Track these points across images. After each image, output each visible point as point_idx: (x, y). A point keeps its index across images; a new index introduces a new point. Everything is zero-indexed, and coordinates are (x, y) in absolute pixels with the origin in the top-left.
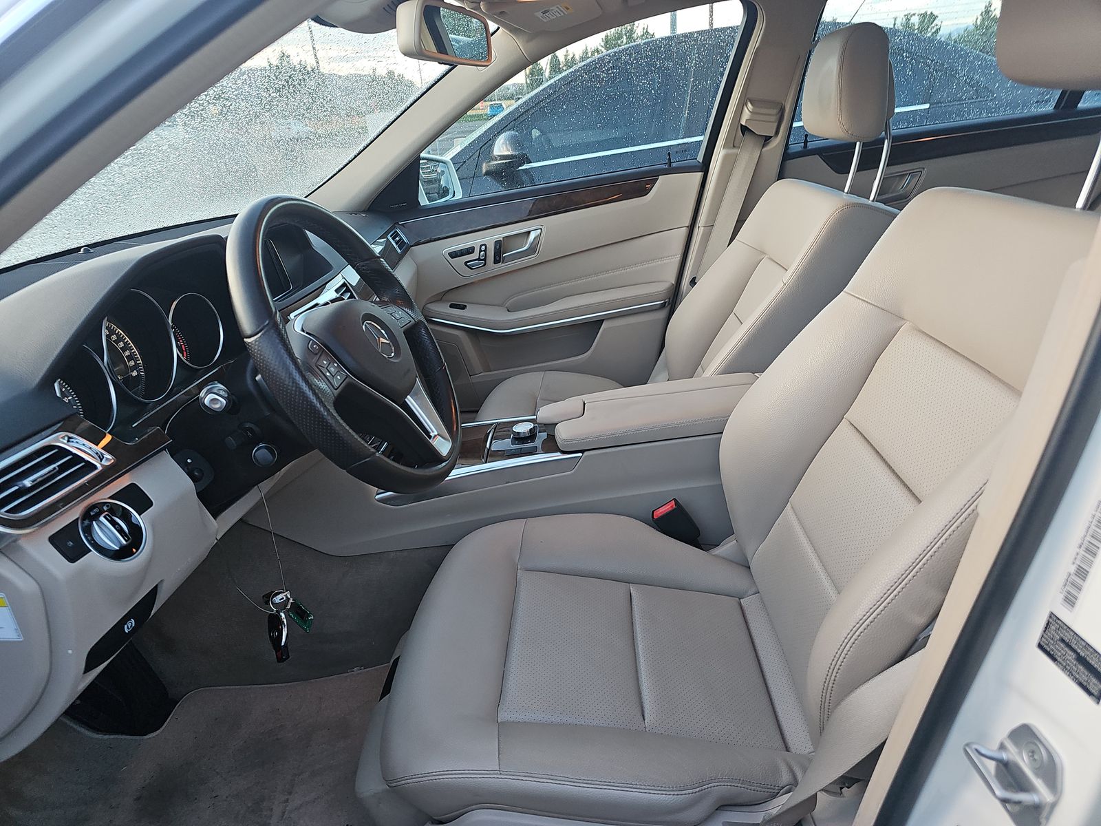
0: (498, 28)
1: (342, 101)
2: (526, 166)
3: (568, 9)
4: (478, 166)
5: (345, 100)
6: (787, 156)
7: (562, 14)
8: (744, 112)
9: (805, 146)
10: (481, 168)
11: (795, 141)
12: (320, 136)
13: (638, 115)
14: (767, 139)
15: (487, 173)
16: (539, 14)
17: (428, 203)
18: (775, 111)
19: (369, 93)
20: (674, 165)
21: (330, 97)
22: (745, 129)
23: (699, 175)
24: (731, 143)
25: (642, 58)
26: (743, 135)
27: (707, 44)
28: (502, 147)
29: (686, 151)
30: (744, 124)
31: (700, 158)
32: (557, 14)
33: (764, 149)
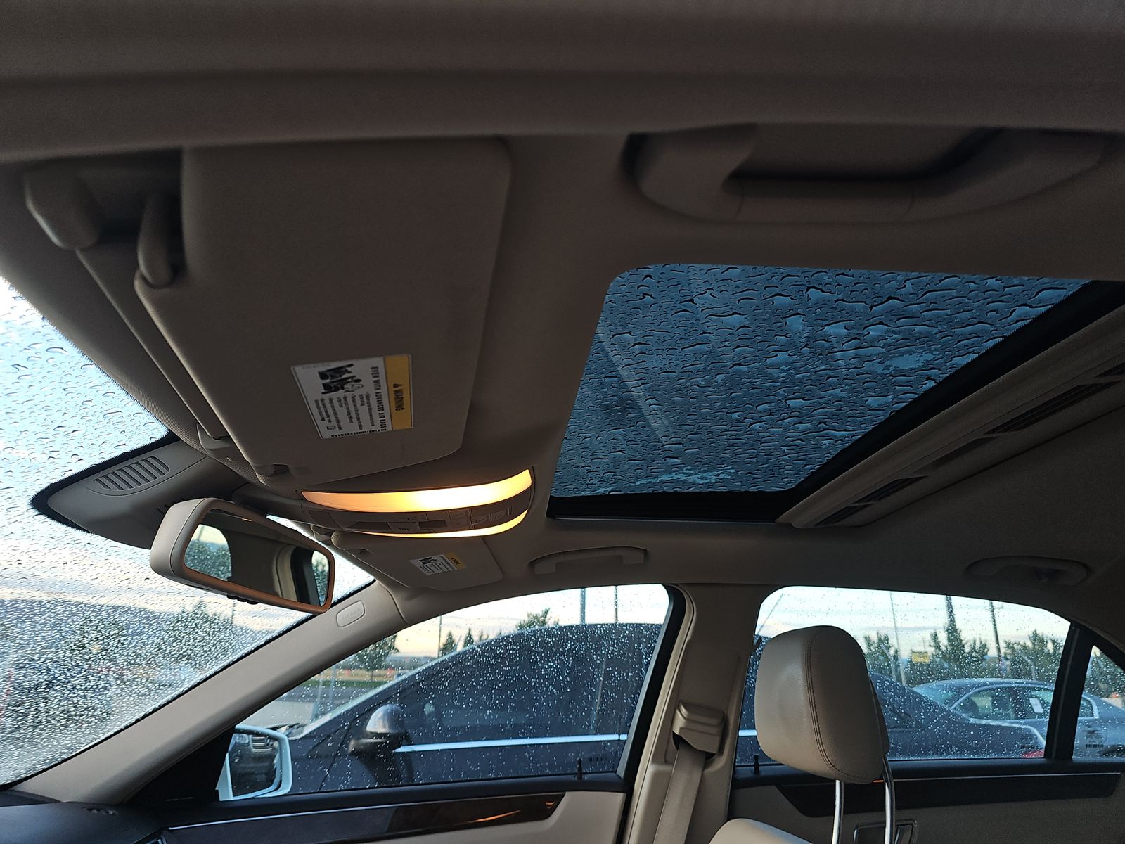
0: (374, 581)
1: (119, 641)
2: (402, 749)
3: (457, 563)
4: (345, 742)
5: (126, 642)
6: (737, 784)
7: (450, 569)
8: (676, 717)
9: (757, 771)
10: (347, 746)
11: (742, 760)
12: (74, 688)
13: (541, 704)
14: (708, 758)
15: (354, 753)
16: (417, 563)
17: (232, 798)
18: (715, 721)
19: (170, 637)
20: (586, 777)
21: (95, 634)
22: (678, 740)
23: (619, 797)
24: (661, 757)
25: (549, 636)
26: (677, 747)
27: (627, 629)
28: (377, 723)
29: (601, 759)
30: (677, 733)
31: (621, 771)
32: (442, 566)
33: (707, 771)
